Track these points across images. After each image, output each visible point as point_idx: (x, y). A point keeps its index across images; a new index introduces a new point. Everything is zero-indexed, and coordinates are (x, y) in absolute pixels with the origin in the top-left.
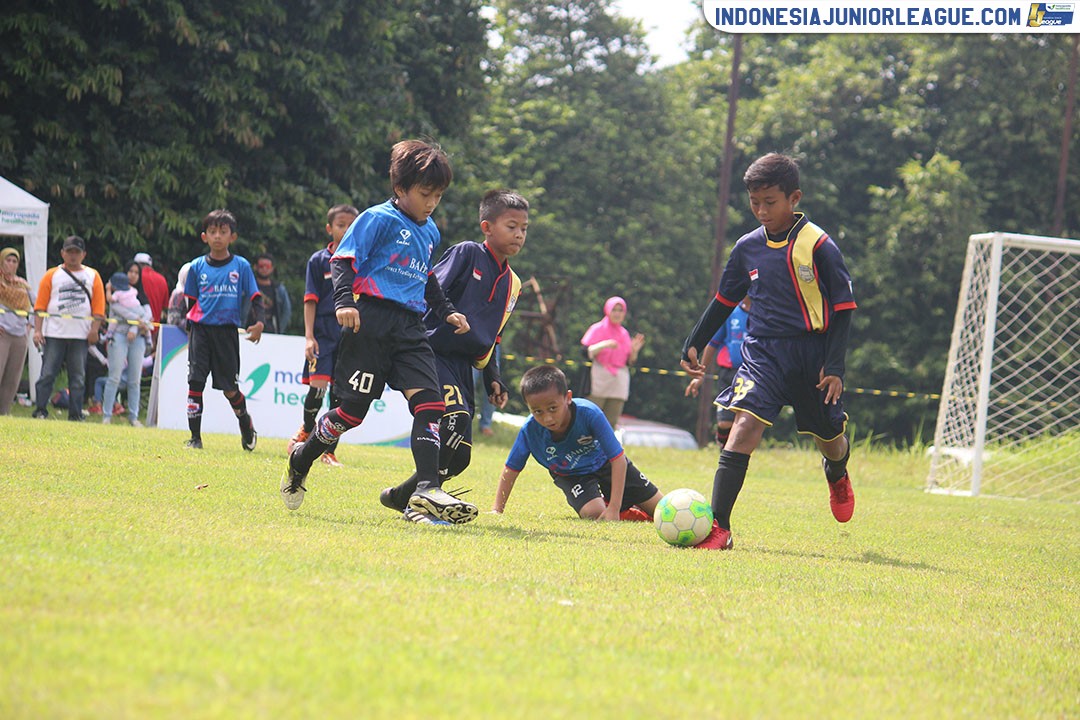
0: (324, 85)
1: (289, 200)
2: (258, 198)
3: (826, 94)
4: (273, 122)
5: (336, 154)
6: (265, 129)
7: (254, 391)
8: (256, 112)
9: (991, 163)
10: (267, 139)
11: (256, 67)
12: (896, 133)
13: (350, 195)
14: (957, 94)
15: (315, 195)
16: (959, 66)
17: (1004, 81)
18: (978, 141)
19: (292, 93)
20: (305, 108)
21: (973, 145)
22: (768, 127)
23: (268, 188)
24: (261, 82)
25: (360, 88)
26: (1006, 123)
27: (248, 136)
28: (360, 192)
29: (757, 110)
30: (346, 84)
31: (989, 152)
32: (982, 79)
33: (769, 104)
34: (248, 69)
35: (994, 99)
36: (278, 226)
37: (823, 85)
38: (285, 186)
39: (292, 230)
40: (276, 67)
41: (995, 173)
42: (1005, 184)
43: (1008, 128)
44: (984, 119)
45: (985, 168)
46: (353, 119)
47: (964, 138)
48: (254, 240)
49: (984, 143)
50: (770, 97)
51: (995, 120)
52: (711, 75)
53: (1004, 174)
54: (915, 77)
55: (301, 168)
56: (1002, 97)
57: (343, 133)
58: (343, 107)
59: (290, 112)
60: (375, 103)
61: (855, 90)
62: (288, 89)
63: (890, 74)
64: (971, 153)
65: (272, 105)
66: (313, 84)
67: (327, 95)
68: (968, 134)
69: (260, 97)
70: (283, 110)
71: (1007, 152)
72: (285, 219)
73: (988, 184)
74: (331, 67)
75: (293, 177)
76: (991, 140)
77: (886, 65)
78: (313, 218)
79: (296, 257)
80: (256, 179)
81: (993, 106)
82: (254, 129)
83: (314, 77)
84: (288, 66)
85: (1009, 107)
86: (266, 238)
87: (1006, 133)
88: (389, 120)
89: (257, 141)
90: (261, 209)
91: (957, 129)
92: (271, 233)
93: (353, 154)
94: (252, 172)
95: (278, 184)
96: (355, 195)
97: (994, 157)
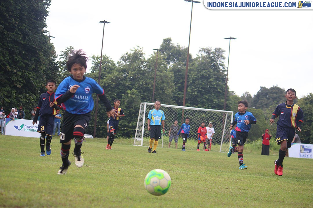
0: (32, 77)
1: (26, 97)
2: (20, 96)
3: (114, 78)
4: (23, 83)
5: (33, 89)
6: (22, 85)
7: (21, 129)
8: (20, 82)
9: (142, 90)
10: (22, 86)
11: (20, 74)
12: (126, 85)
13: (36, 96)
14: (136, 79)
15: (30, 96)
16: (137, 74)
17: (144, 77)
18: (140, 87)
19: (26, 79)
20: (28, 81)
21: (139, 87)
22: (105, 84)
23: (22, 95)
24: (21, 77)
25: (38, 78)
26: (144, 84)
27: (19, 86)
28: (38, 95)
29: (103, 81)
30: (35, 77)
31: (141, 88)
32: (140, 76)
33: (105, 80)
34: (19, 75)
35: (142, 80)
36: (24, 101)
37: (114, 77)
38: (25, 94)
39: (26, 101)
40: (24, 74)
41: (142, 92)
42: (144, 94)
43: (145, 84)
44: (141, 83)
45: (141, 91)
46: (36, 83)
47: (137, 86)
48: (20, 103)
49: (141, 87)
50: (105, 79)
51: (142, 83)
52: (95, 75)
53: (144, 92)
54: (129, 76)
55: (28, 91)
56: (143, 79)
57: (35, 85)
58: (35, 81)
59: (26, 82)
60: (40, 80)
61: (119, 78)
62: (26, 78)
63: (125, 75)
64: (139, 89)
65: (23, 81)
66: (30, 77)
67: (32, 79)
68: (138, 85)
69: (21, 79)
70: (25, 81)
71: (144, 88)
72: (25, 100)
73: (141, 94)
74: (33, 74)
75: (26, 93)
76: (142, 86)
77: (124, 74)
78: (30, 99)
79: (27, 106)
80: (20, 93)
81: (142, 81)
82: (20, 85)
83: (30, 76)
84: (26, 74)
85: (145, 81)
86: (22, 103)
87: (144, 85)
88: (42, 83)
89: (20, 87)
90: (21, 98)
91: (136, 85)
92: (23, 102)
93: (36, 89)
94: (19, 92)
95: (24, 94)
96: (37, 96)
97: (142, 89)
